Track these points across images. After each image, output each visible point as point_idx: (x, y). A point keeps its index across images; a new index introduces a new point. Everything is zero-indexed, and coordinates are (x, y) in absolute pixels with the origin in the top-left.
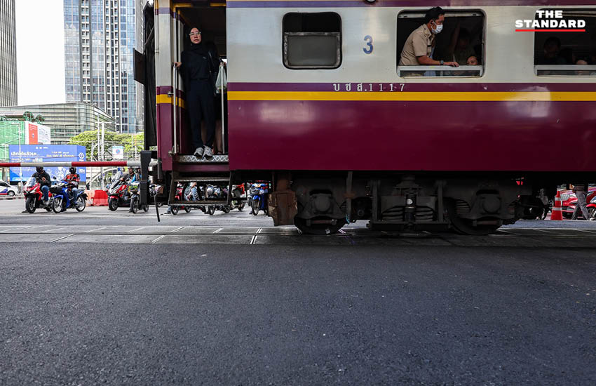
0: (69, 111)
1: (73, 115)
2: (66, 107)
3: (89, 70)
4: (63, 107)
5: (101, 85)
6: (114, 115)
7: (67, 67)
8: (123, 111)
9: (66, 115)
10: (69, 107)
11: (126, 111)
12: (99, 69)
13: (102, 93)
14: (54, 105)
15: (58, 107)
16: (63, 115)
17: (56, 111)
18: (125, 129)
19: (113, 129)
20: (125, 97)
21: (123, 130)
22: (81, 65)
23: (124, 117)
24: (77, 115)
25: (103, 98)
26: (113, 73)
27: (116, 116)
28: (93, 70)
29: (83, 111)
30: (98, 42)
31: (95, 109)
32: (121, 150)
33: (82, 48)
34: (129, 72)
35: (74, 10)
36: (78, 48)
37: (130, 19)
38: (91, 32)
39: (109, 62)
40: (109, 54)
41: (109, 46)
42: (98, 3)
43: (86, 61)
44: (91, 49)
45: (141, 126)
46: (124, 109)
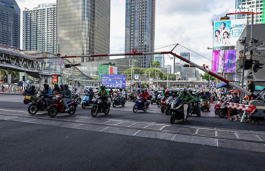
0: (125, 61)
2: (124, 59)
3: (133, 45)
4: (123, 59)
10: (125, 59)
12: (137, 45)
16: (123, 62)
17: (121, 61)
22: (130, 44)
23: (145, 62)
24: (128, 62)
26: (141, 46)
27: (142, 62)
29: (130, 61)
30: (136, 35)
31: (134, 60)
32: (138, 77)
33: (131, 38)
34: (147, 45)
35: (129, 24)
36: (129, 38)
37: (148, 25)
38: (134, 32)
39: (140, 42)
40: (140, 39)
41: (140, 36)
42: (137, 21)
43: (132, 42)
44: (134, 38)
45: (150, 66)
46: (145, 59)
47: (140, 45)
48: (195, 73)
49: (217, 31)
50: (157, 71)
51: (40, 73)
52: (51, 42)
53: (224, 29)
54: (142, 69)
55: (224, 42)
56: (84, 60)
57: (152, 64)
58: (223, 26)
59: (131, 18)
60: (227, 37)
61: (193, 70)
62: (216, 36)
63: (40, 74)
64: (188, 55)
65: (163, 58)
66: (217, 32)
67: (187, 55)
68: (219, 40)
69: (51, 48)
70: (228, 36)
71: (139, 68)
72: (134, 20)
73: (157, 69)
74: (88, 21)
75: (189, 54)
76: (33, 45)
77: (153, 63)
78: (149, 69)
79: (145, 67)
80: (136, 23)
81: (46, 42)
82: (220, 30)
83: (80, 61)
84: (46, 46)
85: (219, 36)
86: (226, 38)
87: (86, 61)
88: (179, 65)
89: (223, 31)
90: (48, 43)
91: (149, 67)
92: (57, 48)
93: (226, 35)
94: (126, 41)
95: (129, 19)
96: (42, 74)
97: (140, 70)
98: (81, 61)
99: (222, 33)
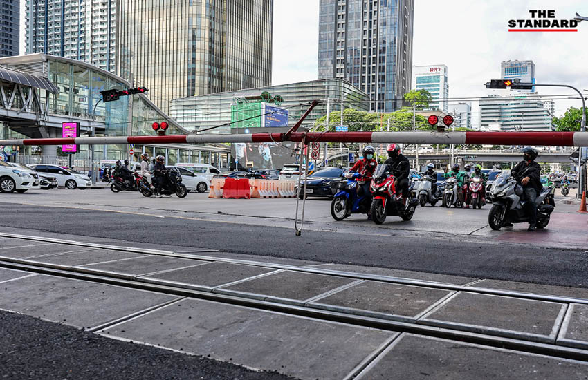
0: (317, 89)
1: (322, 94)
2: (315, 84)
3: (344, 40)
4: (311, 85)
5: (357, 57)
6: (369, 91)
7: (320, 39)
8: (379, 85)
9: (314, 94)
10: (318, 84)
11: (383, 86)
12: (355, 37)
13: (357, 66)
14: (302, 83)
15: (307, 85)
16: (311, 94)
17: (304, 90)
18: (381, 107)
19: (366, 107)
20: (382, 69)
21: (379, 108)
22: (335, 35)
23: (381, 92)
24: (326, 94)
25: (358, 72)
26: (370, 41)
27: (371, 93)
28: (349, 39)
29: (332, 88)
31: (347, 86)
33: (337, 17)
36: (333, 16)
43: (341, 30)
44: (346, 16)
45: (400, 103)
46: (381, 83)
47: (366, 37)
48: (550, 126)
50: (418, 120)
51: (41, 123)
52: (101, 39)
54: (371, 113)
56: (193, 90)
57: (403, 99)
61: (545, 117)
63: (40, 126)
64: (529, 69)
65: (442, 79)
67: (525, 69)
69: (102, 58)
71: (362, 112)
73: (418, 114)
75: (532, 65)
76: (53, 50)
77: (409, 96)
78: (395, 112)
81: (88, 41)
83: (182, 93)
84: (88, 51)
87: (202, 93)
88: (496, 102)
90: (95, 43)
91: (395, 108)
92: (117, 57)
96: (47, 124)
97: (364, 119)
98: (186, 94)
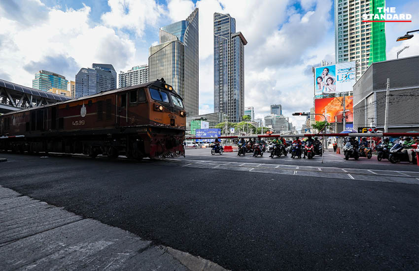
1: (217, 117)
2: (214, 114)
3: (222, 100)
5: (226, 105)
6: (231, 116)
12: (226, 99)
13: (227, 108)
14: (210, 114)
16: (213, 118)
19: (230, 121)
20: (235, 109)
22: (219, 98)
23: (235, 116)
26: (231, 100)
29: (220, 115)
30: (226, 88)
31: (224, 114)
32: (234, 130)
33: (220, 92)
34: (237, 99)
35: (217, 79)
36: (219, 93)
37: (238, 78)
38: (223, 86)
39: (229, 96)
40: (229, 93)
41: (229, 90)
42: (226, 75)
43: (221, 97)
44: (223, 92)
45: (241, 119)
46: (235, 113)
47: (229, 99)
48: (288, 125)
49: (319, 77)
50: (249, 125)
53: (327, 75)
54: (232, 123)
55: (328, 89)
58: (325, 72)
59: (220, 72)
60: (332, 84)
61: (286, 123)
62: (318, 83)
65: (252, 111)
66: (319, 79)
67: (278, 108)
68: (322, 87)
70: (333, 82)
72: (223, 75)
74: (178, 79)
75: (281, 106)
77: (244, 117)
78: (241, 122)
79: (235, 121)
80: (225, 78)
82: (323, 76)
85: (321, 83)
86: (330, 85)
88: (270, 118)
89: (327, 77)
93: (330, 82)
94: (215, 96)
95: (217, 73)
99: (325, 80)
